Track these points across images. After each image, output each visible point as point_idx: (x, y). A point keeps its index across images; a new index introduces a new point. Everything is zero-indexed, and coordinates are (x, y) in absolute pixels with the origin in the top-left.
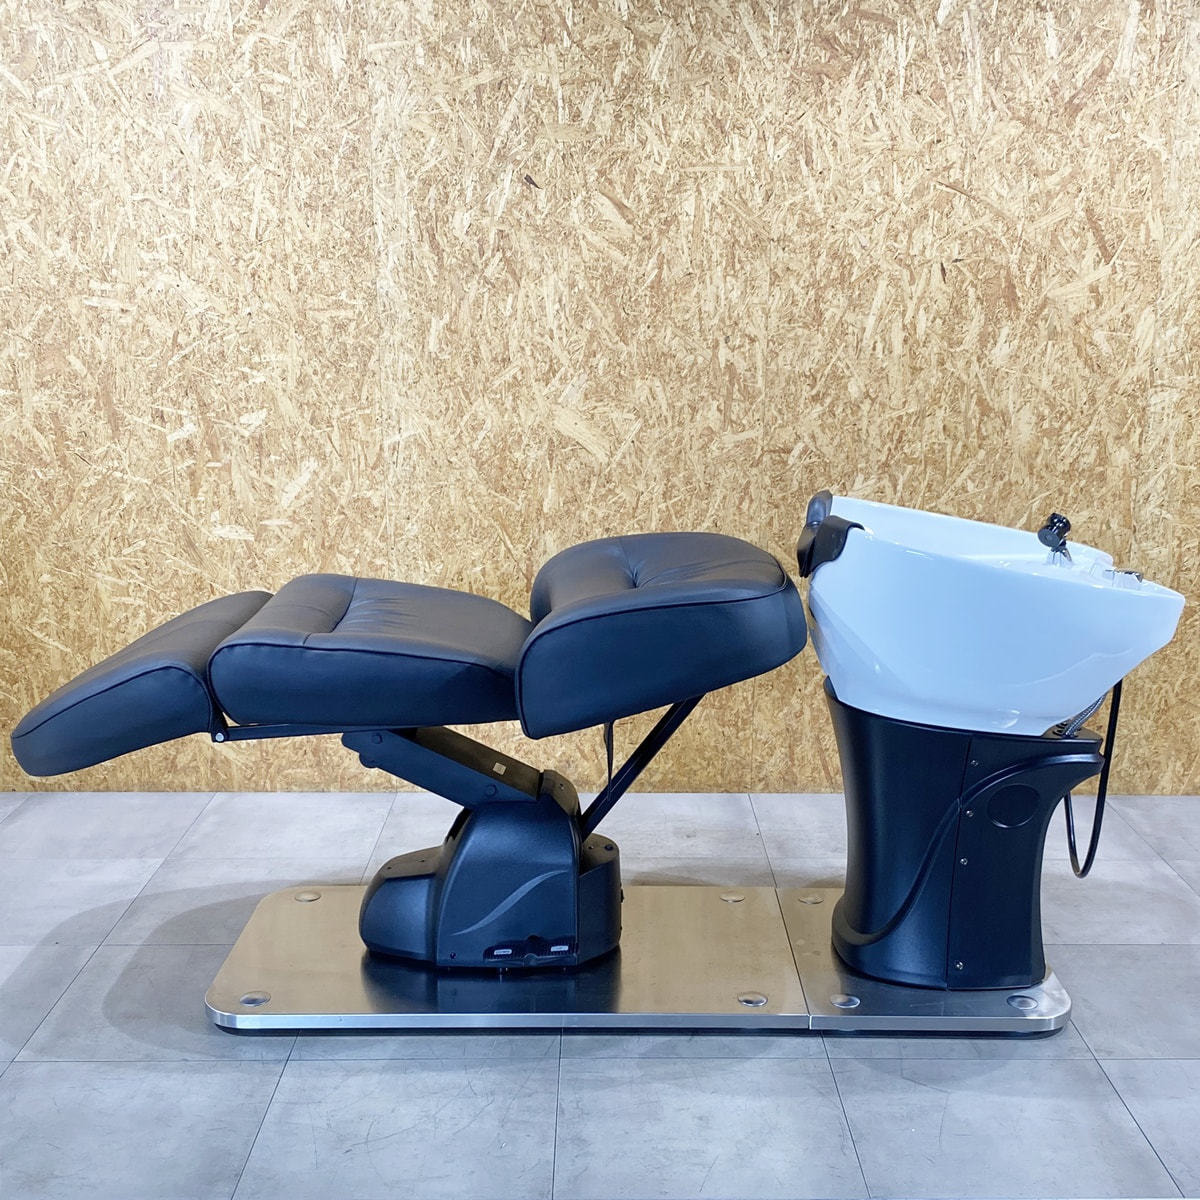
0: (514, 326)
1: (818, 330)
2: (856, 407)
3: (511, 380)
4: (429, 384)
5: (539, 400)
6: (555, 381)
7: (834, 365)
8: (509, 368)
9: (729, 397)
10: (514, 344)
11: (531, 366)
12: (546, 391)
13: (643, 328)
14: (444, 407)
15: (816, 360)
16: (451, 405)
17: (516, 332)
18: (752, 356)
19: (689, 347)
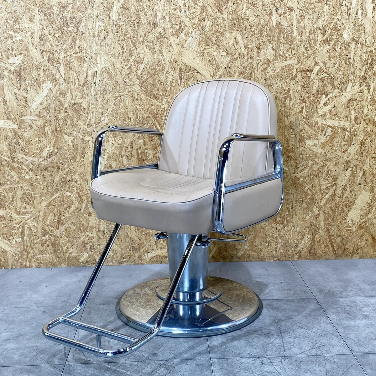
0: (159, 5)
1: (326, 4)
2: (348, 45)
3: (158, 35)
4: (113, 39)
5: (174, 46)
6: (183, 36)
7: (335, 23)
8: (157, 28)
9: (278, 42)
10: (159, 15)
11: (169, 27)
12: (177, 41)
13: (230, 4)
14: (122, 51)
15: (325, 20)
16: (125, 50)
17: (161, 8)
18: (291, 18)
19: (256, 14)
